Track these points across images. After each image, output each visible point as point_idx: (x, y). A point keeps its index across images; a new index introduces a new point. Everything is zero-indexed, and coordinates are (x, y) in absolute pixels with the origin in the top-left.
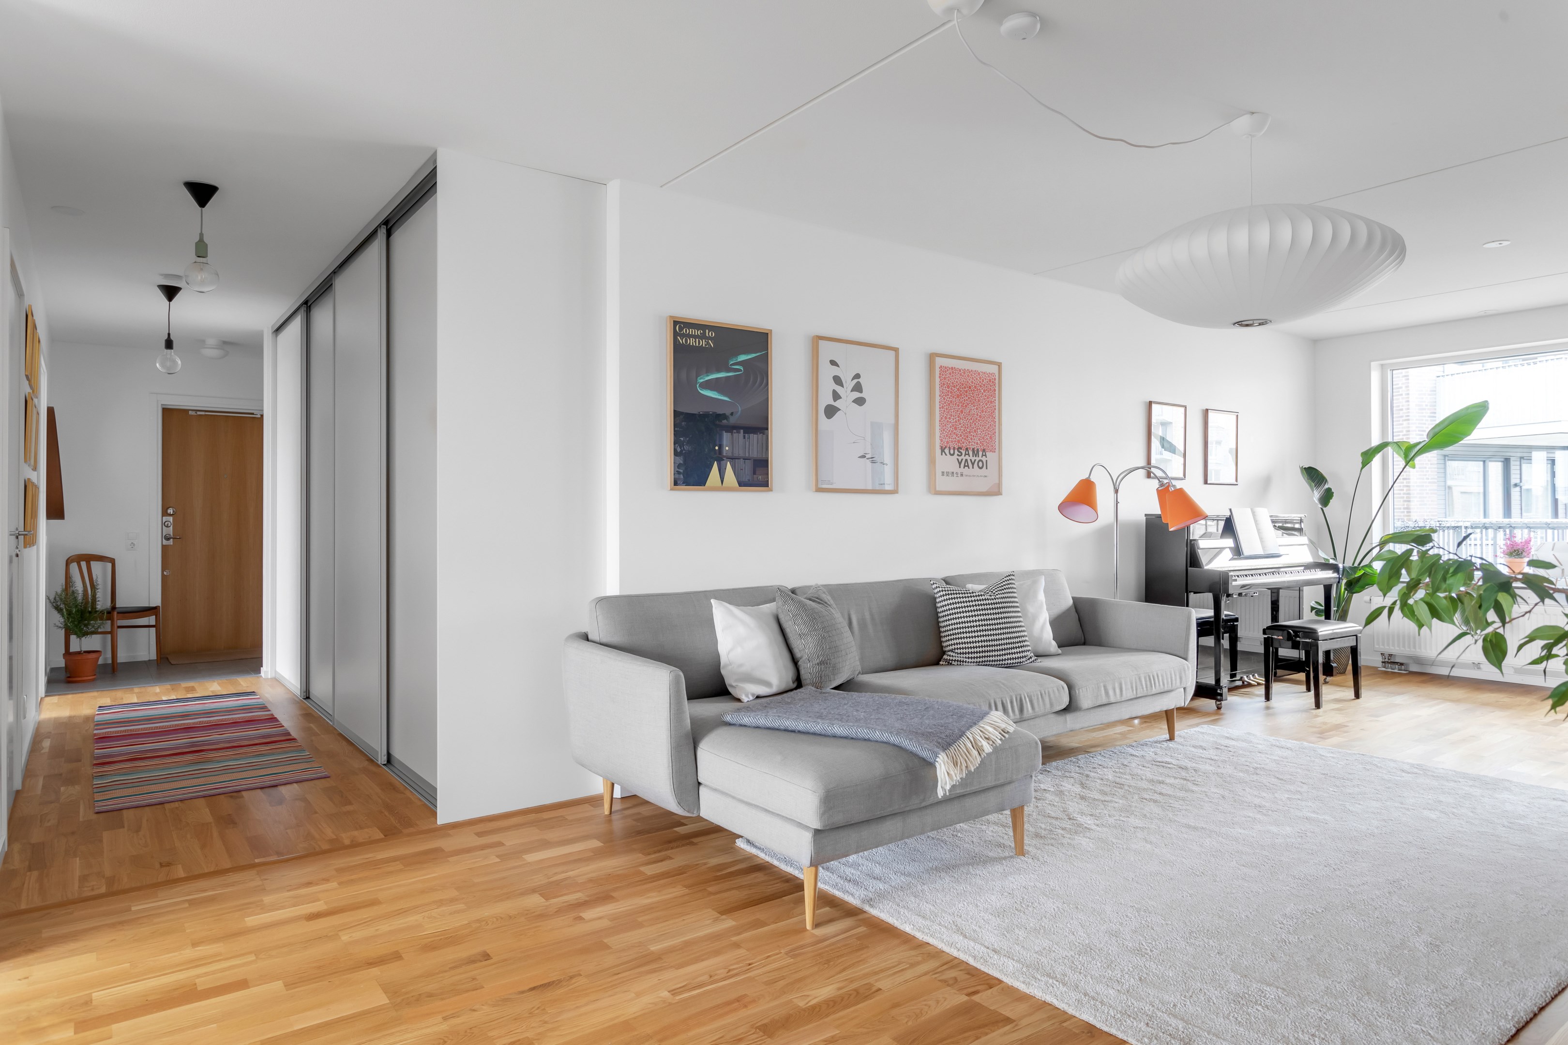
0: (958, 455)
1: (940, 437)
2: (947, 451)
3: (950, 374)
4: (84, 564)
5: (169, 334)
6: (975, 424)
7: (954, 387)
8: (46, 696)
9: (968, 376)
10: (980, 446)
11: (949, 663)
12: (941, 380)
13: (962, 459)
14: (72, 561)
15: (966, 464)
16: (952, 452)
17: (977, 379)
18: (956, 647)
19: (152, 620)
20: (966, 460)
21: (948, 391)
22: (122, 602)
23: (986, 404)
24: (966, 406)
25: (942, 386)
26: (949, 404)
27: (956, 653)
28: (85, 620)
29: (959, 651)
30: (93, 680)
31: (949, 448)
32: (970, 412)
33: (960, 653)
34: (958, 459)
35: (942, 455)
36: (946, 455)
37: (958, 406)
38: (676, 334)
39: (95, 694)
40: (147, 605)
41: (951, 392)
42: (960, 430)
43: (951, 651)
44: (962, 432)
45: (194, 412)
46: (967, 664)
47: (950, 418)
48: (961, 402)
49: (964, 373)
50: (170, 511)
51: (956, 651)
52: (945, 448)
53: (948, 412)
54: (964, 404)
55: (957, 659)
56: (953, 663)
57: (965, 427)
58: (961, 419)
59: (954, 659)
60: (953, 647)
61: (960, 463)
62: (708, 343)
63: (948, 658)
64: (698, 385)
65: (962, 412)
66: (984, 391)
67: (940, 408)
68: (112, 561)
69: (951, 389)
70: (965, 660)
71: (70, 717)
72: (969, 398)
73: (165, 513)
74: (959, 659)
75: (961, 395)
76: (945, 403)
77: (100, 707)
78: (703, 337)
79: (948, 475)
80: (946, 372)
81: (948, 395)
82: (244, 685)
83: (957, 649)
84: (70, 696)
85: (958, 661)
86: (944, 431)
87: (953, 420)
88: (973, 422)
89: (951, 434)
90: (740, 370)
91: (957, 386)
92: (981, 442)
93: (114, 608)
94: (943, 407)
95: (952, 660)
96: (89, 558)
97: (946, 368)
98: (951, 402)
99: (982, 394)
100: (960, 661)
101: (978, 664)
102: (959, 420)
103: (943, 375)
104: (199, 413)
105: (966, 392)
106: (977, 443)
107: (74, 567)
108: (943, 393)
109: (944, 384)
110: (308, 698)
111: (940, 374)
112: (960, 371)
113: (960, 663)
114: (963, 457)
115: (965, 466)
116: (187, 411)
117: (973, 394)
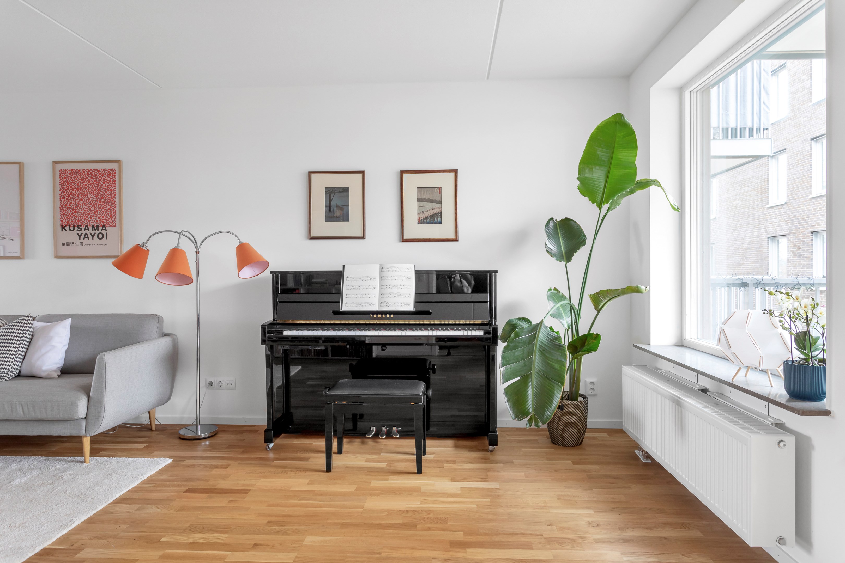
0: (78, 230)
1: (61, 219)
2: (67, 228)
3: (70, 174)
6: (95, 207)
7: (74, 183)
9: (88, 174)
10: (100, 223)
12: (61, 179)
13: (82, 234)
15: (86, 237)
16: (72, 228)
17: (96, 175)
20: (86, 234)
21: (68, 187)
23: (106, 192)
24: (86, 195)
25: (62, 184)
26: (69, 196)
31: (70, 226)
32: (89, 199)
34: (78, 234)
35: (62, 231)
36: (66, 231)
37: (78, 196)
41: (71, 187)
42: (80, 212)
44: (82, 214)
47: (70, 205)
48: (81, 193)
49: (84, 172)
52: (65, 226)
53: (68, 201)
54: (83, 194)
57: (85, 211)
58: (80, 205)
61: (80, 237)
65: (82, 200)
66: (104, 183)
67: (60, 199)
69: (71, 184)
72: (88, 189)
75: (81, 188)
76: (65, 195)
79: (68, 245)
80: (65, 173)
81: (68, 189)
86: (64, 214)
87: (73, 206)
88: (93, 206)
89: (71, 216)
91: (76, 182)
92: (100, 220)
94: (63, 198)
97: (65, 170)
98: (71, 194)
99: (102, 185)
102: (78, 206)
103: (63, 175)
105: (86, 185)
106: (97, 221)
108: (63, 188)
109: (64, 182)
111: (60, 175)
112: (79, 171)
114: (83, 231)
115: (84, 238)
117: (92, 186)
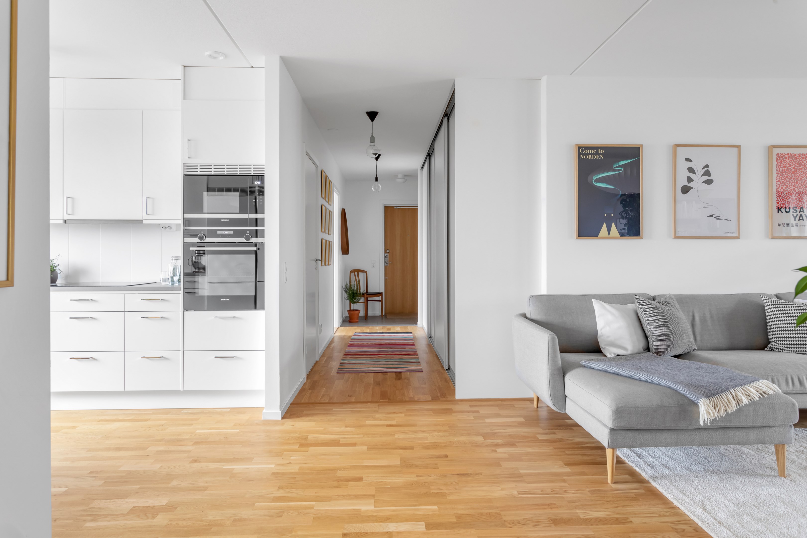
0: (793, 212)
1: (777, 201)
2: (783, 210)
3: (786, 158)
4: (356, 273)
5: (377, 175)
7: (790, 166)
8: (340, 327)
9: (803, 158)
11: (772, 350)
12: (778, 163)
13: (797, 215)
14: (352, 272)
15: (801, 218)
16: (787, 210)
18: (777, 339)
19: (379, 298)
20: (801, 215)
21: (784, 170)
22: (370, 290)
24: (801, 179)
25: (778, 167)
26: (785, 179)
27: (777, 343)
28: (355, 297)
29: (779, 342)
30: (357, 322)
31: (785, 208)
32: (804, 182)
33: (780, 344)
34: (793, 215)
35: (778, 212)
36: (782, 212)
37: (794, 179)
38: (579, 154)
39: (356, 327)
40: (379, 292)
41: (787, 170)
42: (796, 195)
43: (774, 342)
44: (797, 197)
45: (396, 207)
46: (786, 351)
47: (786, 188)
48: (796, 176)
49: (800, 156)
50: (388, 251)
51: (777, 342)
52: (781, 208)
53: (784, 184)
54: (799, 177)
55: (778, 347)
56: (775, 350)
57: (800, 193)
58: (796, 187)
59: (776, 347)
60: (775, 339)
61: (795, 218)
62: (600, 157)
63: (772, 346)
64: (593, 181)
65: (797, 183)
67: (777, 182)
68: (366, 272)
69: (787, 168)
70: (784, 348)
71: (344, 336)
72: (804, 173)
73: (385, 252)
74: (780, 348)
75: (796, 171)
76: (781, 178)
77: (355, 333)
78: (597, 153)
79: (783, 226)
80: (782, 157)
81: (784, 172)
82: (409, 329)
83: (778, 341)
84: (348, 328)
85: (779, 349)
86: (780, 196)
87: (789, 188)
89: (786, 198)
90: (621, 170)
91: (792, 165)
93: (367, 292)
94: (779, 181)
95: (774, 348)
96: (358, 271)
97: (782, 154)
98: (787, 177)
100: (781, 349)
101: (796, 352)
102: (794, 189)
103: (779, 159)
104: (398, 207)
105: (801, 169)
107: (352, 274)
108: (779, 171)
109: (780, 165)
110: (430, 337)
111: (777, 159)
112: (795, 155)
113: (781, 350)
114: (798, 213)
115: (800, 219)
116: (393, 207)
